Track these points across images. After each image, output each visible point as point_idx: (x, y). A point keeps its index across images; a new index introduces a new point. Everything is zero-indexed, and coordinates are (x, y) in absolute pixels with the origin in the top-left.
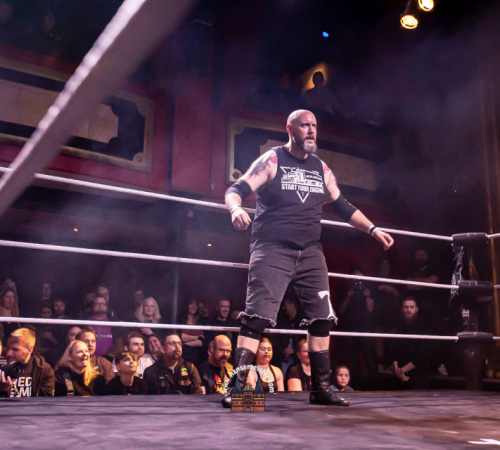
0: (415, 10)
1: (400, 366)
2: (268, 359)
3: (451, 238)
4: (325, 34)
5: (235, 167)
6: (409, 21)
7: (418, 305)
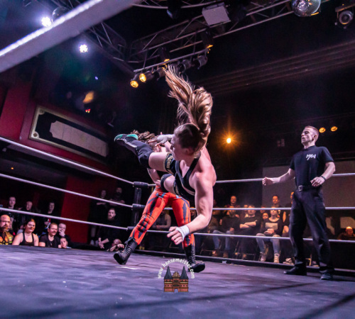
0: (138, 80)
1: (102, 240)
2: (31, 231)
3: (133, 183)
4: (97, 78)
5: (36, 130)
6: (134, 84)
7: (116, 213)
